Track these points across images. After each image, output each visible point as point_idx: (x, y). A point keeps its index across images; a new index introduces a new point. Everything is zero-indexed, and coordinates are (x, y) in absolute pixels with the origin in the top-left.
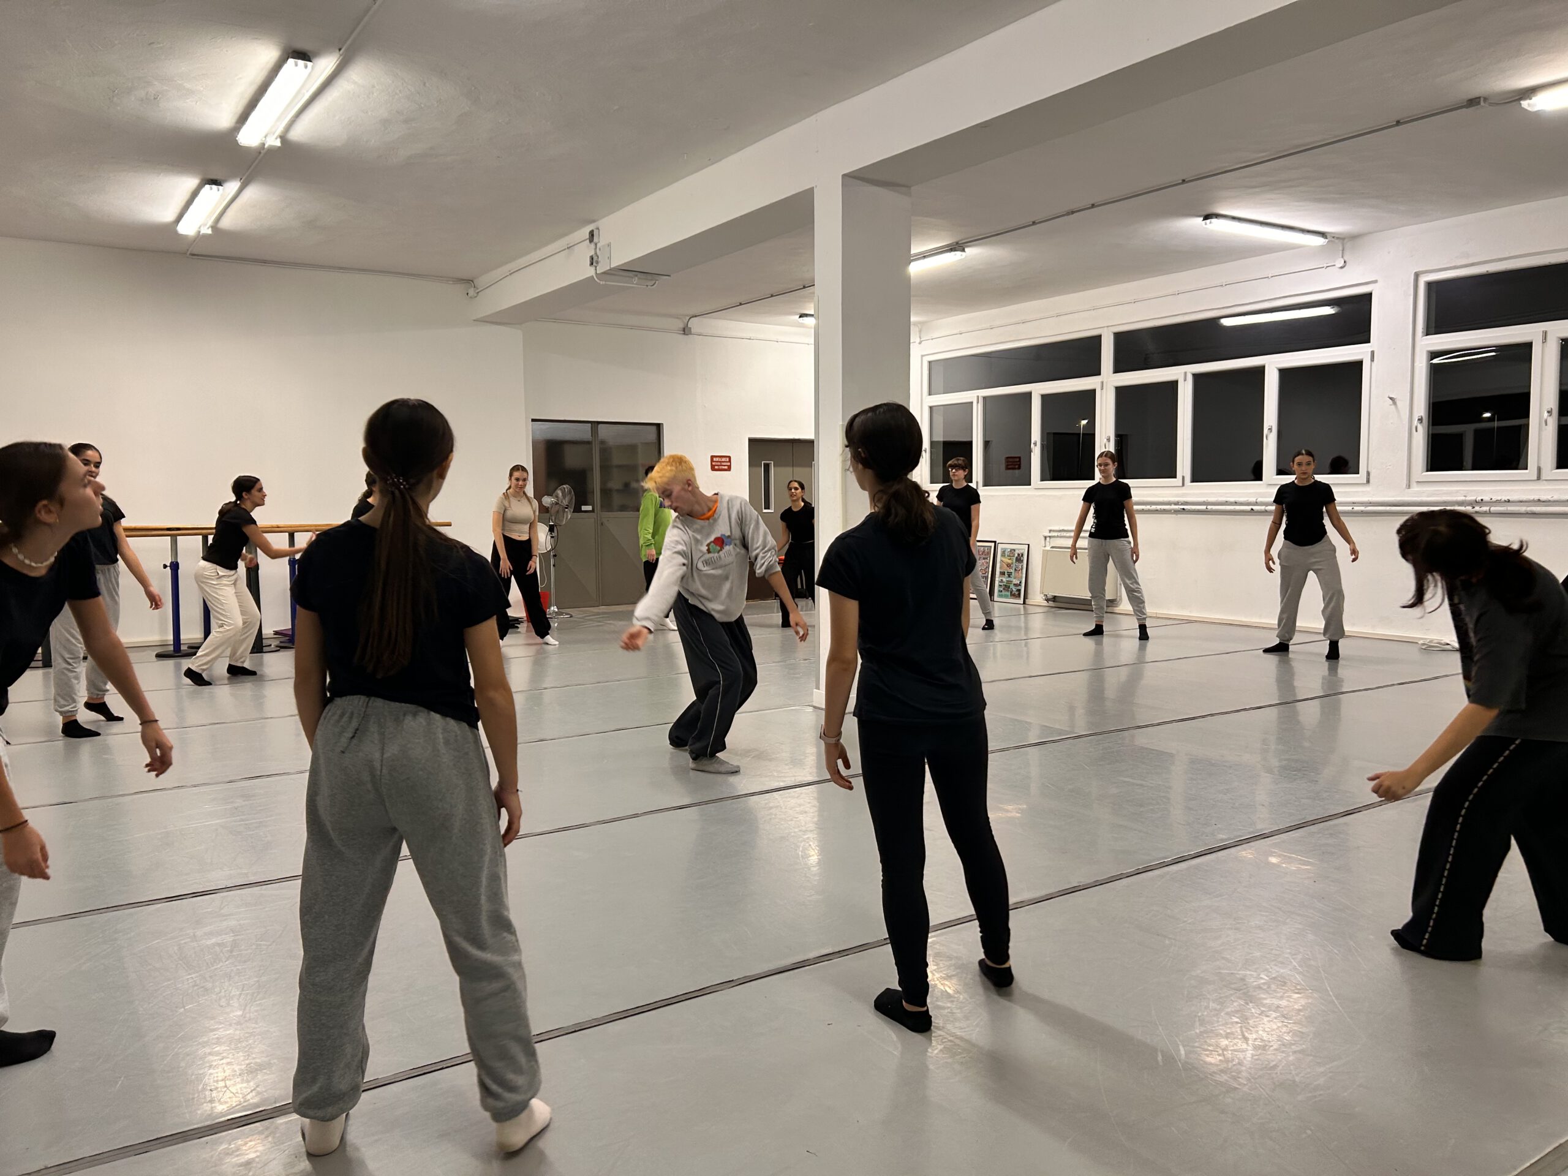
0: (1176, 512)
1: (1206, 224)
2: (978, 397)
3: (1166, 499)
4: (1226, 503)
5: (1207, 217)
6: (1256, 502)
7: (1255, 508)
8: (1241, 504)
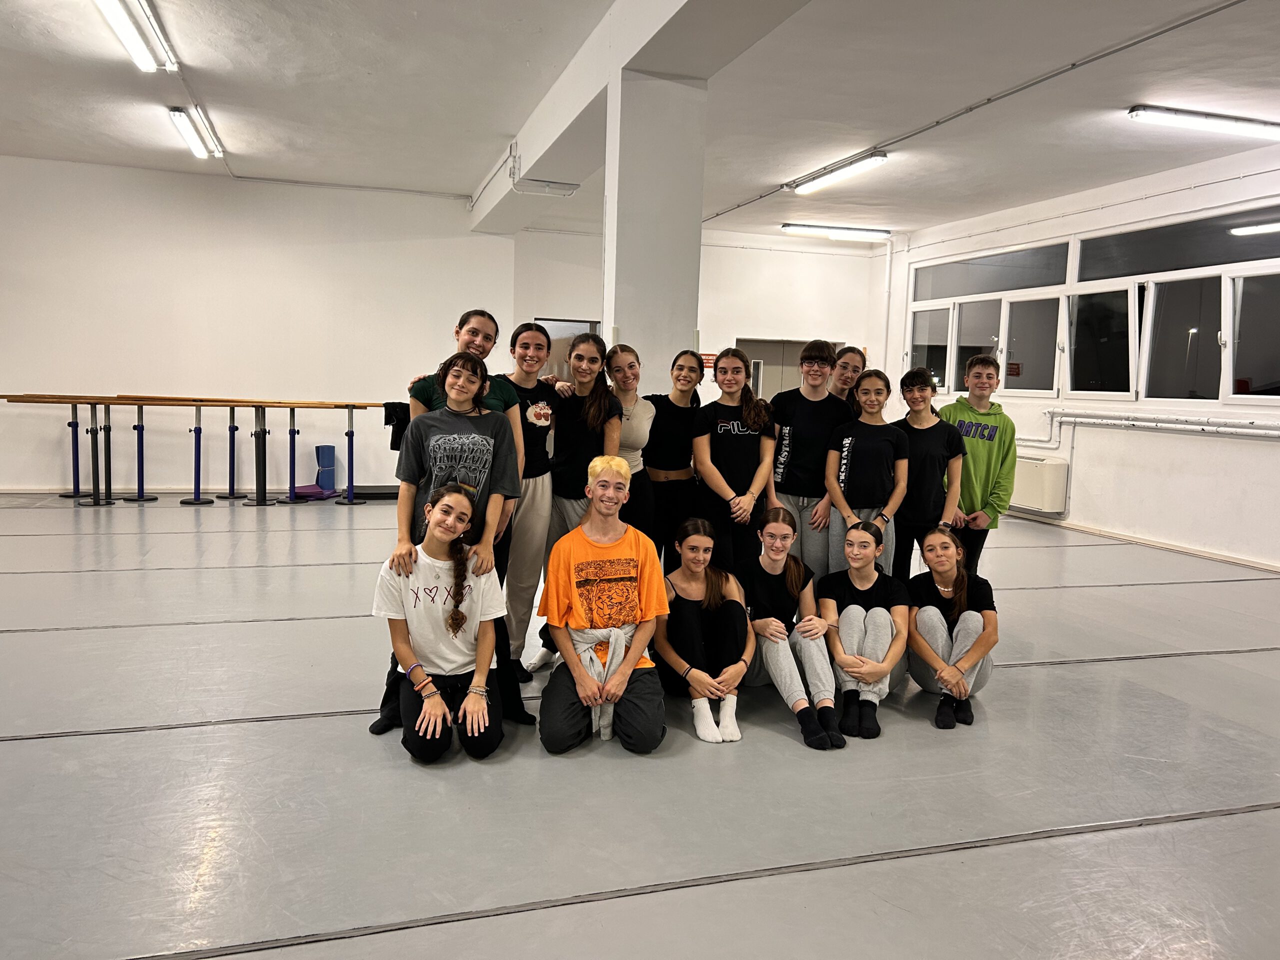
0: (1127, 427)
1: (1132, 117)
2: (954, 303)
3: (1117, 414)
4: (1177, 422)
5: (1133, 109)
6: (1208, 422)
7: (1206, 428)
8: (1192, 423)
